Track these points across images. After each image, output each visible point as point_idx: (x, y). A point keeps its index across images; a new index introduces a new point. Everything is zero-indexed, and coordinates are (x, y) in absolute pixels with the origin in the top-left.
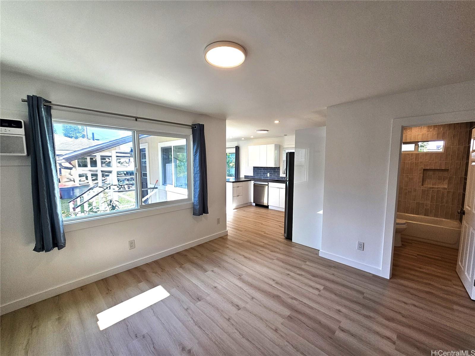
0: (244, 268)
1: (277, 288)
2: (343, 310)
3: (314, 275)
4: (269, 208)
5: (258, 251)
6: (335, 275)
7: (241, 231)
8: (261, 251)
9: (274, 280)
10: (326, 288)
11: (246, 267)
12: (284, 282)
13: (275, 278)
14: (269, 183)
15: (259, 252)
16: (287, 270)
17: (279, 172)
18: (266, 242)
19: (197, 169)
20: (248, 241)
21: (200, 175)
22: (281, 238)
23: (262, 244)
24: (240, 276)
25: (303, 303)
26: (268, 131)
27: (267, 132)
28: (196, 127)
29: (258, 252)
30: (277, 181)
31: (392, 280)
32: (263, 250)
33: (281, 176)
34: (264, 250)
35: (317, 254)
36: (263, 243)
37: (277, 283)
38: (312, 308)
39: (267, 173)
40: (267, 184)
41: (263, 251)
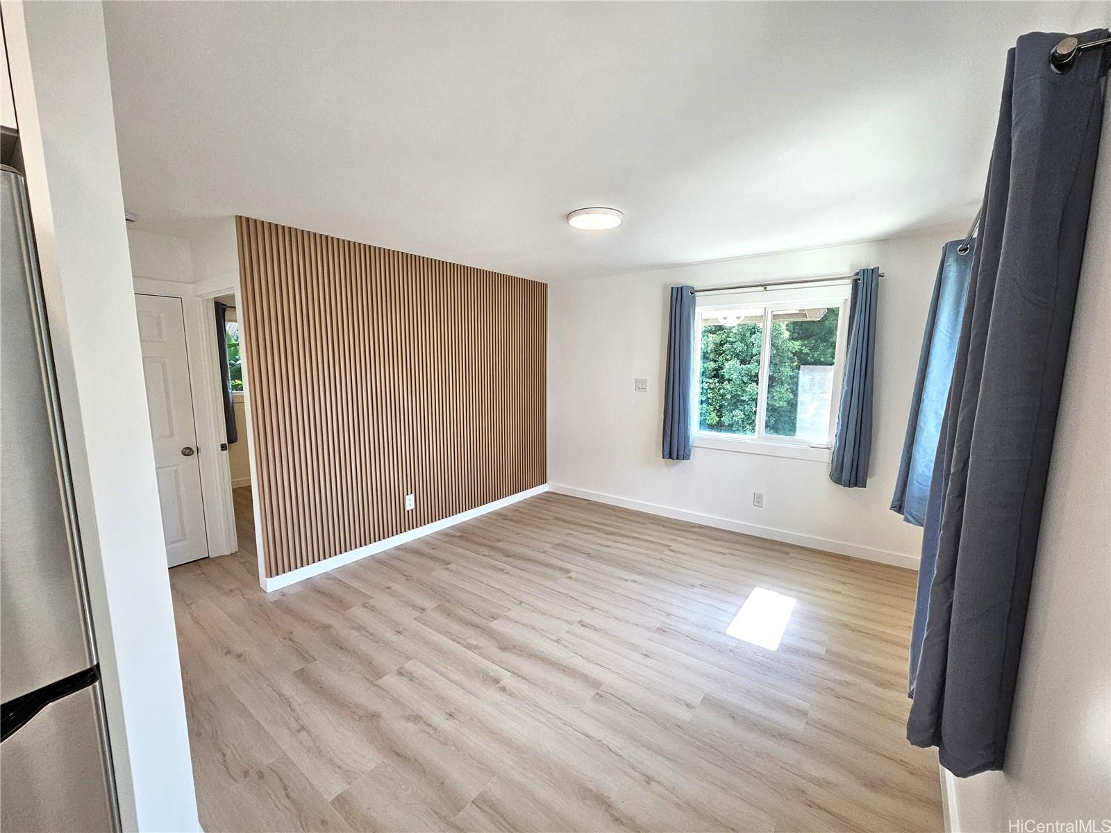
10: (377, 677)
24: (598, 694)
25: (459, 640)
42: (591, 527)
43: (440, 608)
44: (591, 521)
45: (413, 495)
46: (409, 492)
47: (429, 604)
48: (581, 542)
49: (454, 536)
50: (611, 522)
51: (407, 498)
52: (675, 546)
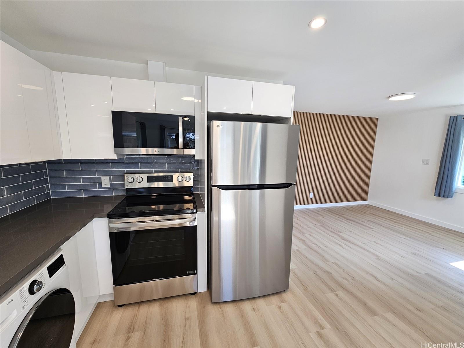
5: (352, 281)
8: (346, 279)
15: (349, 278)
23: (341, 293)
25: (328, 234)
29: (353, 278)
34: (340, 279)
36: (337, 295)
41: (343, 278)
42: (387, 219)
43: (321, 226)
44: (387, 217)
45: (313, 193)
46: (311, 192)
47: (318, 224)
48: (381, 223)
49: (325, 210)
50: (399, 220)
51: (311, 193)
52: (433, 234)
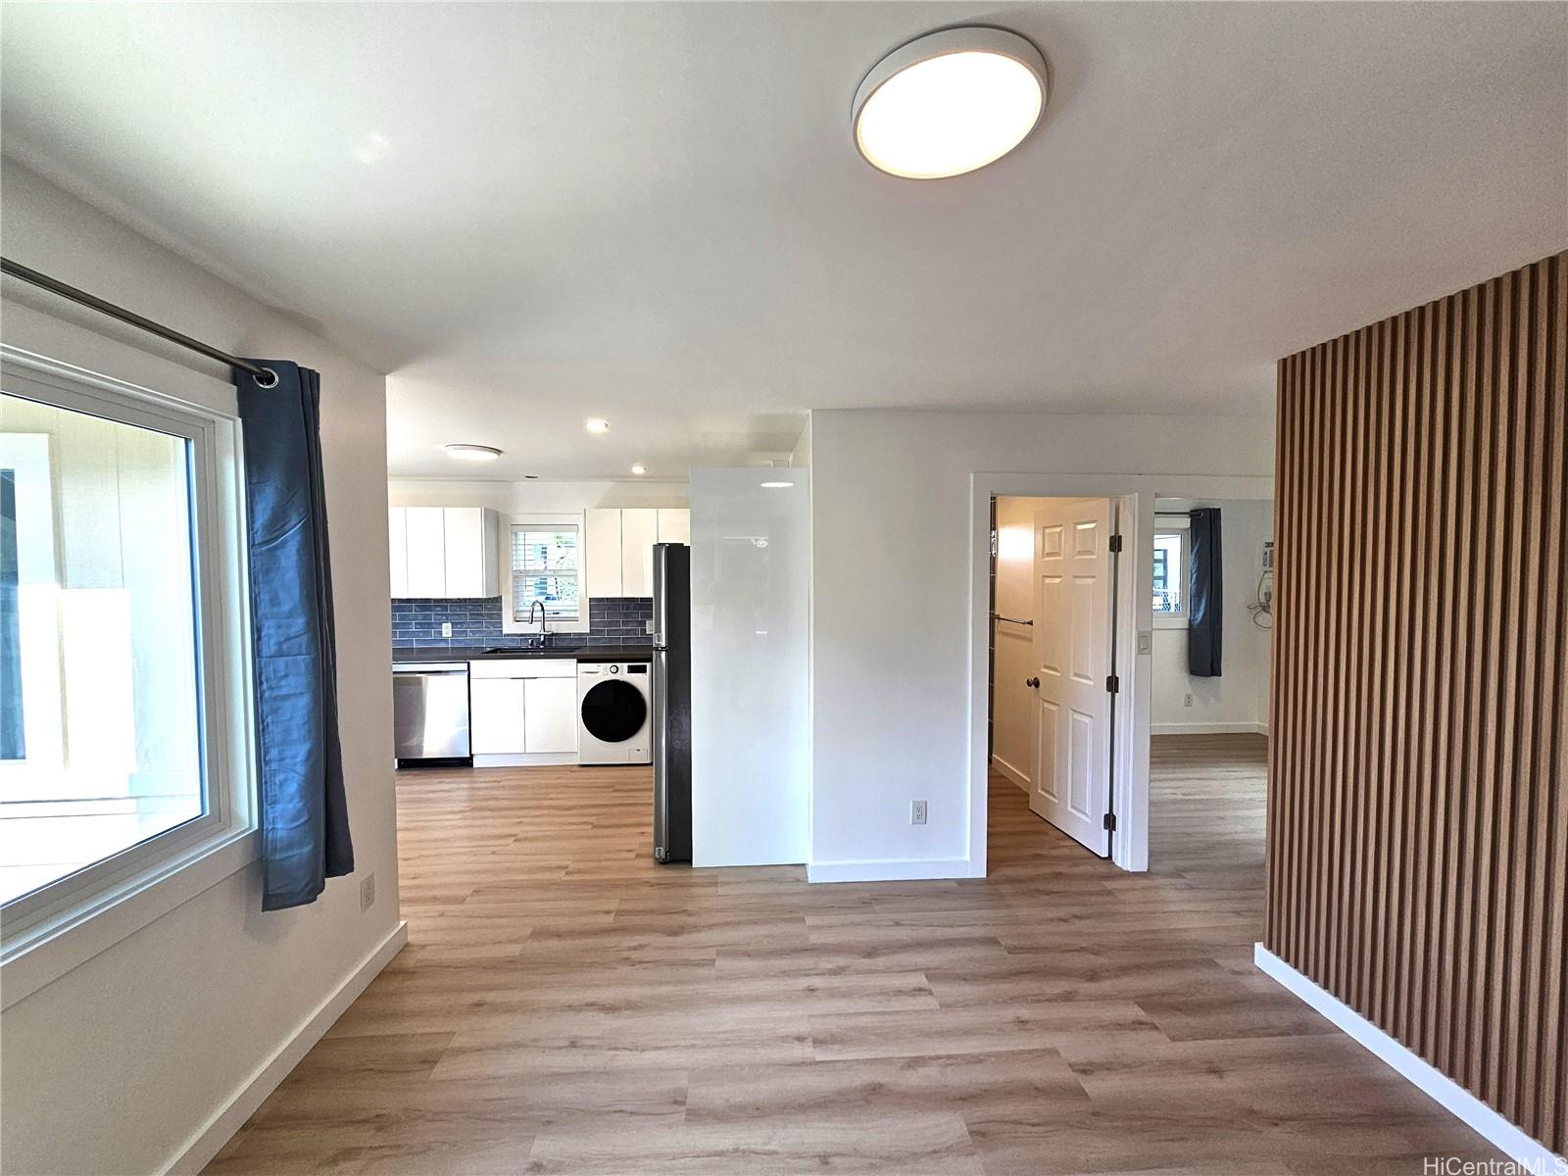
0: (650, 1057)
1: (844, 1061)
2: (1025, 1013)
3: (871, 952)
4: (475, 766)
5: (625, 955)
6: (902, 923)
7: (461, 900)
9: (800, 1039)
10: (934, 975)
11: (660, 1048)
12: (832, 1025)
13: (795, 1029)
14: (472, 662)
16: (788, 976)
17: (500, 616)
18: (614, 905)
19: (289, 626)
20: (539, 934)
21: (315, 661)
22: (647, 869)
23: (608, 920)
24: (683, 1103)
26: (498, 451)
27: (493, 456)
28: (270, 380)
30: (495, 651)
31: (993, 877)
32: (643, 942)
33: (505, 631)
34: (641, 939)
35: (801, 880)
36: (607, 912)
37: (819, 1042)
38: (977, 1060)
39: (441, 624)
40: (464, 666)
41: (640, 947)
